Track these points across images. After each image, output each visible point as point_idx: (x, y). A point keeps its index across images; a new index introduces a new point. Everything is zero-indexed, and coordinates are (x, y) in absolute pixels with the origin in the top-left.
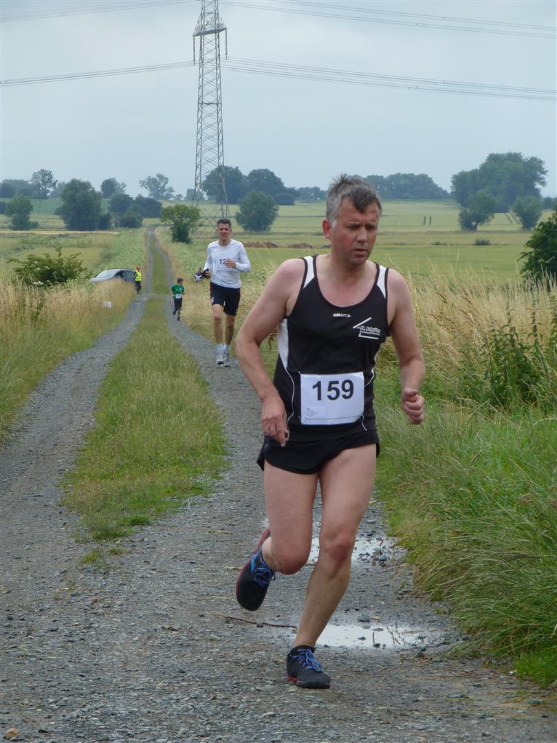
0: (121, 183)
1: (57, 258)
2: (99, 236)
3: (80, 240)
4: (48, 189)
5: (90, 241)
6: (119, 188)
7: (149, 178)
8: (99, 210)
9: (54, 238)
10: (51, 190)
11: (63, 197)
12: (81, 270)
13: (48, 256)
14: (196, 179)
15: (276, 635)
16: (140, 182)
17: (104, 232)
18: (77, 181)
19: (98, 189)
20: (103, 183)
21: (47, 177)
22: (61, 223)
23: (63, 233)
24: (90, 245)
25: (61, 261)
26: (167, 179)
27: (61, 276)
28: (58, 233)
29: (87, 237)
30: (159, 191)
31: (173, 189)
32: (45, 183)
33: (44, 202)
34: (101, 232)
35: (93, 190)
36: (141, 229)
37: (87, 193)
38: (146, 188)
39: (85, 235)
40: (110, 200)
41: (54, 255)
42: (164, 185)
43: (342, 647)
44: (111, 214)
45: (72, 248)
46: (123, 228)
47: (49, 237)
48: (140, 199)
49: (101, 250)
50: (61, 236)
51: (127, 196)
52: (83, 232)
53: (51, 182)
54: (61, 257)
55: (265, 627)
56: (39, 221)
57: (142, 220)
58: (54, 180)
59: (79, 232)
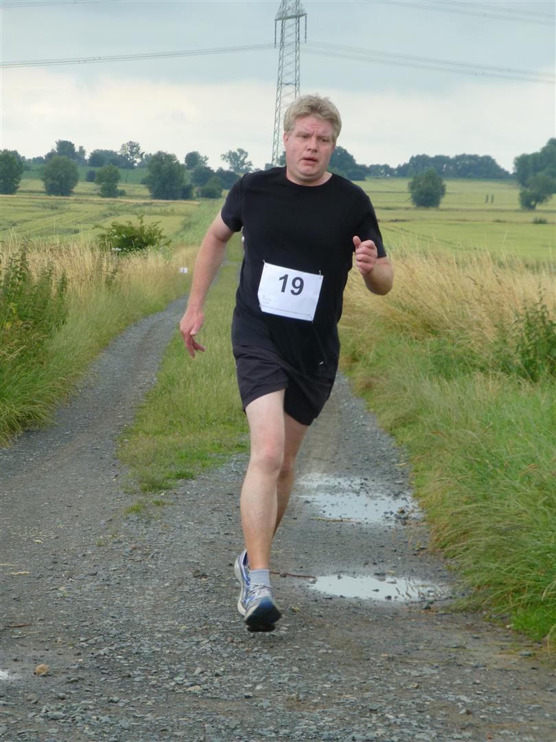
0: (204, 156)
1: (139, 226)
2: (181, 205)
3: (163, 209)
4: (135, 159)
5: (172, 210)
6: (202, 160)
7: (230, 152)
8: (182, 181)
9: (140, 206)
10: (139, 160)
11: (150, 167)
12: (161, 238)
13: (130, 223)
14: (274, 154)
15: (296, 585)
16: (221, 156)
17: (186, 202)
18: (163, 153)
19: (182, 161)
20: (187, 156)
21: (135, 148)
22: (146, 192)
23: (147, 201)
24: (172, 213)
25: (142, 229)
26: (247, 153)
27: (143, 243)
28: (143, 201)
29: (170, 206)
30: (238, 164)
31: (253, 163)
32: (132, 154)
33: (131, 172)
34: (183, 201)
35: (178, 163)
36: (220, 200)
37: (172, 165)
38: (227, 161)
39: (168, 204)
40: (193, 171)
41: (135, 222)
42: (244, 159)
43: (356, 598)
44: (193, 185)
45: (155, 216)
46: (204, 198)
47: (134, 205)
48: (221, 172)
49: (183, 218)
50: (145, 204)
51: (209, 168)
52: (166, 201)
53: (138, 153)
54: (143, 224)
55: (288, 578)
56: (126, 189)
57: (222, 191)
58: (140, 152)
59: (163, 201)
